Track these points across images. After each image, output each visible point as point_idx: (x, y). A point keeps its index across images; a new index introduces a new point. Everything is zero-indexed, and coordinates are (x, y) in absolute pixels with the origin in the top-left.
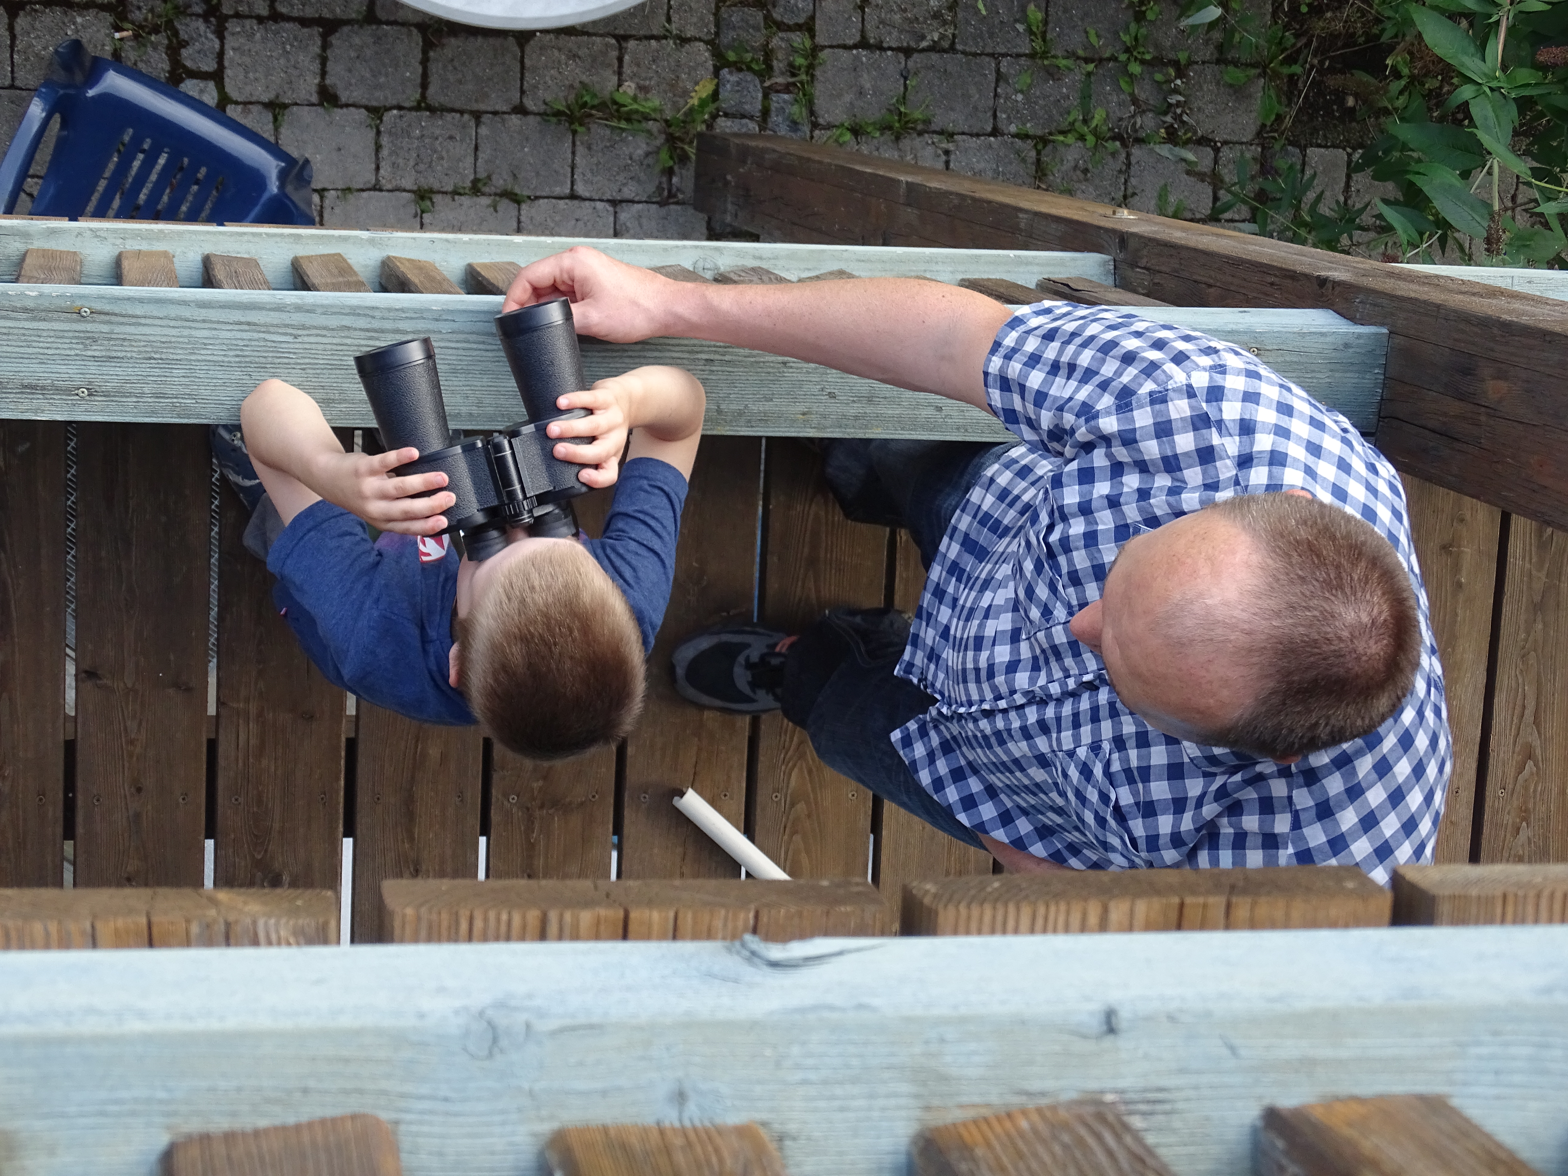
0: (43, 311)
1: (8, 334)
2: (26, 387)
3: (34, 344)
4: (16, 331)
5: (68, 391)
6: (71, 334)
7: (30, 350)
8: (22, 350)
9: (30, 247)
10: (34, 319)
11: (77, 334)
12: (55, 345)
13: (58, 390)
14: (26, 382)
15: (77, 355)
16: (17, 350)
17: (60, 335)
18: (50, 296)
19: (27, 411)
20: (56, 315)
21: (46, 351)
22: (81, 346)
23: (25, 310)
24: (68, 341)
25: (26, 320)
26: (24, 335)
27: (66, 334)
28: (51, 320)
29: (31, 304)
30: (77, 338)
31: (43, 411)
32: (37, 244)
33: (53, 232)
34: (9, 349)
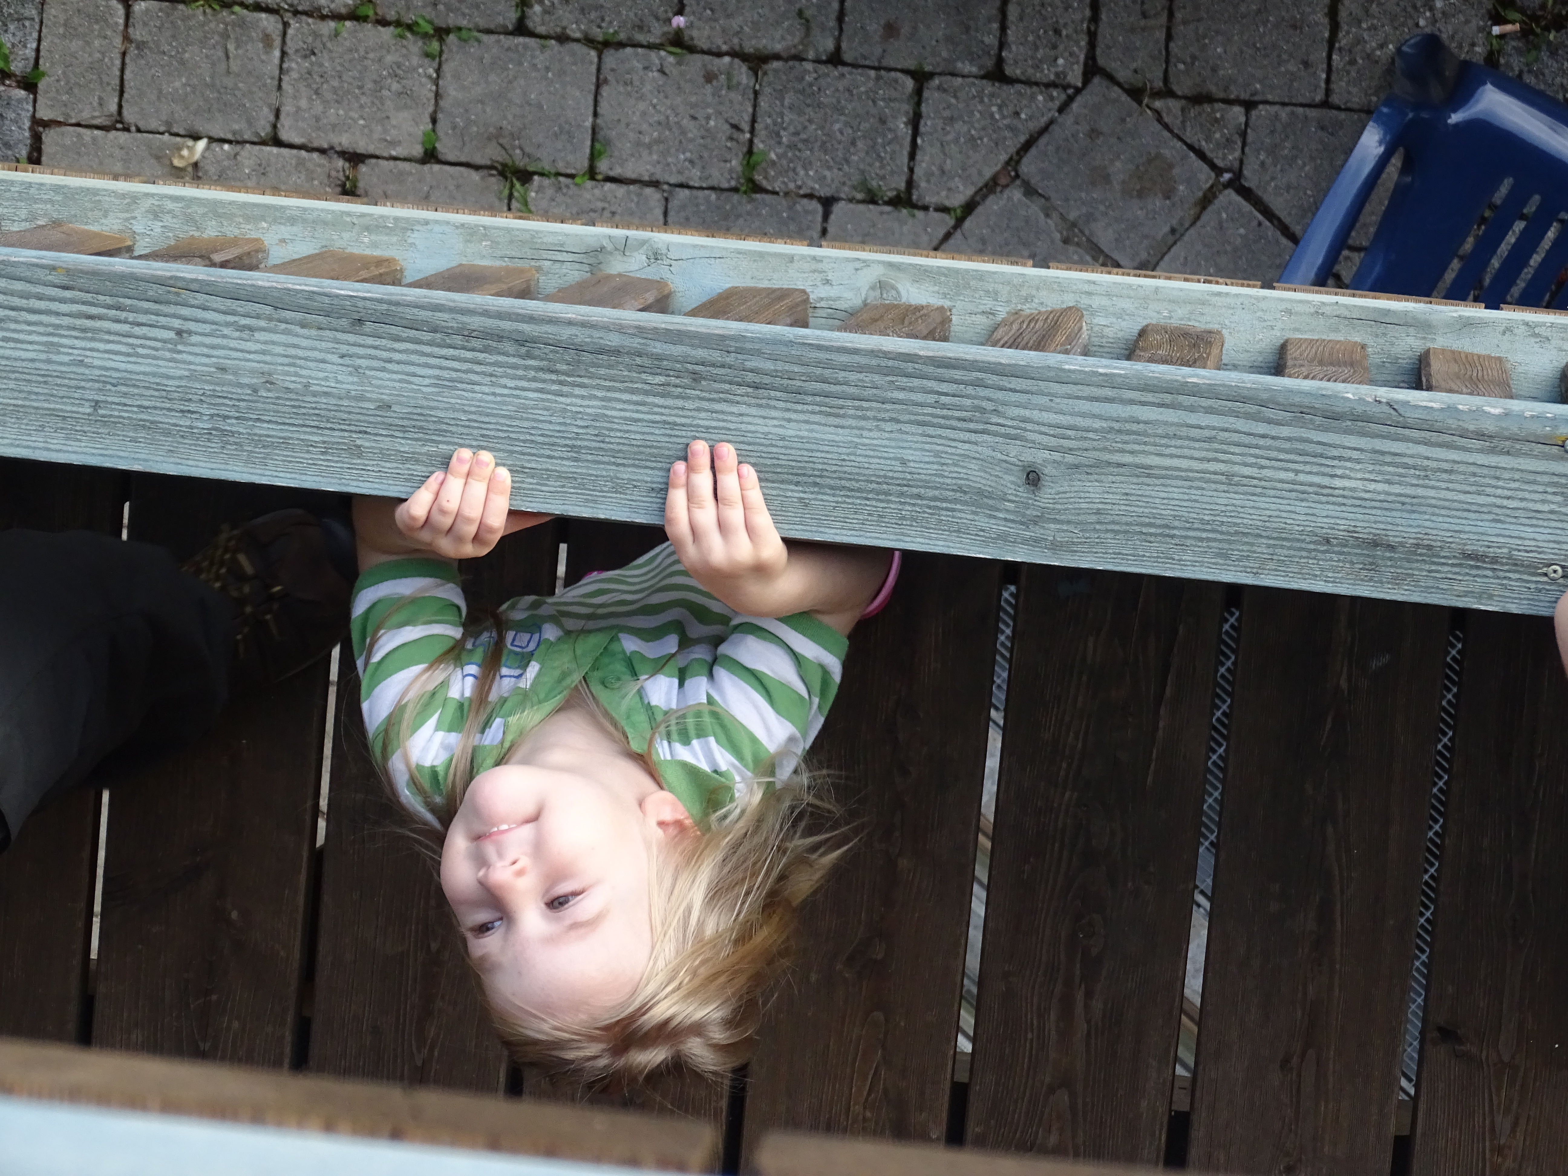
0: (1508, 439)
1: (1450, 472)
2: (1469, 557)
3: (1489, 490)
4: (1462, 468)
5: (1532, 568)
6: (1546, 479)
7: (1481, 500)
8: (1469, 498)
9: (1431, 345)
10: (1493, 451)
11: (1556, 479)
12: (1520, 494)
13: (1516, 565)
14: (1469, 548)
15: (1552, 512)
16: (1462, 497)
17: (1529, 478)
18: (1521, 416)
19: (1466, 594)
20: (1526, 447)
21: (1505, 502)
22: (1559, 499)
23: (1480, 435)
24: (1541, 488)
25: (1481, 451)
26: (1474, 475)
27: (1539, 478)
28: (1518, 454)
29: (1490, 427)
30: (1550, 484)
31: (1491, 597)
32: (1440, 342)
33: (1468, 324)
34: (1450, 495)
